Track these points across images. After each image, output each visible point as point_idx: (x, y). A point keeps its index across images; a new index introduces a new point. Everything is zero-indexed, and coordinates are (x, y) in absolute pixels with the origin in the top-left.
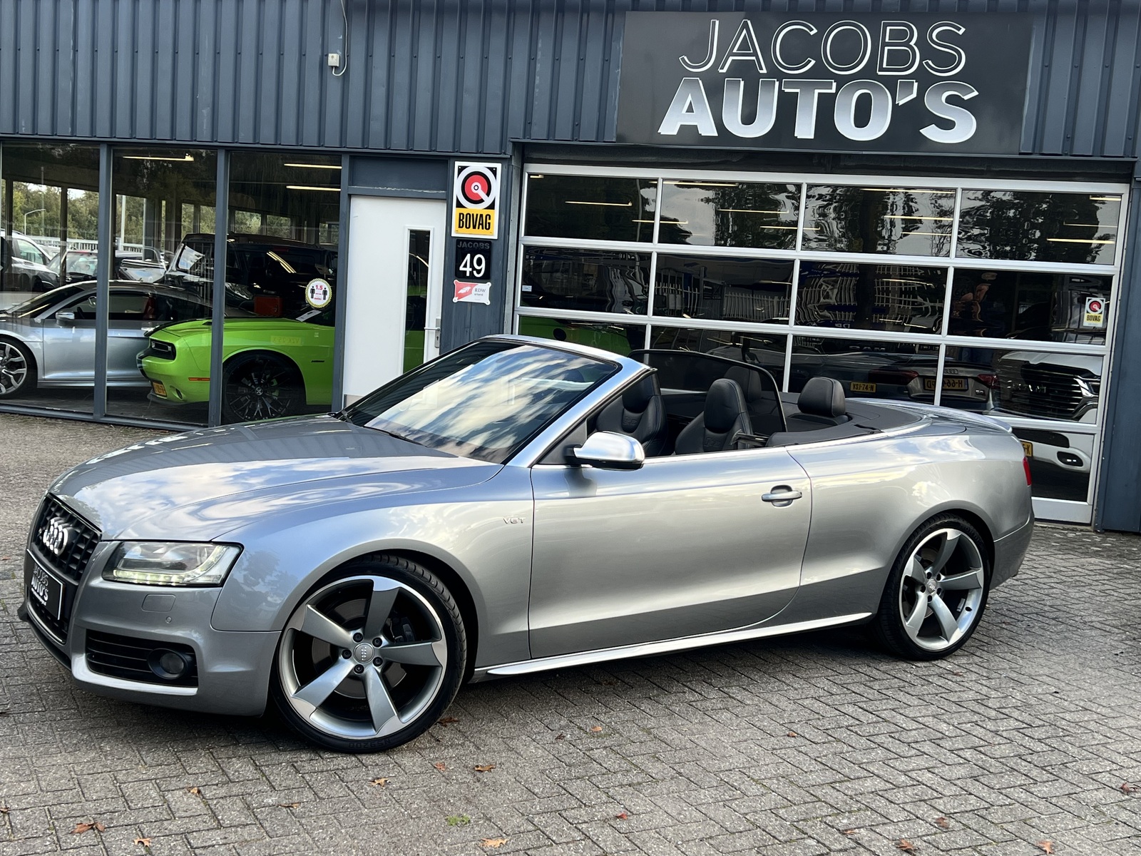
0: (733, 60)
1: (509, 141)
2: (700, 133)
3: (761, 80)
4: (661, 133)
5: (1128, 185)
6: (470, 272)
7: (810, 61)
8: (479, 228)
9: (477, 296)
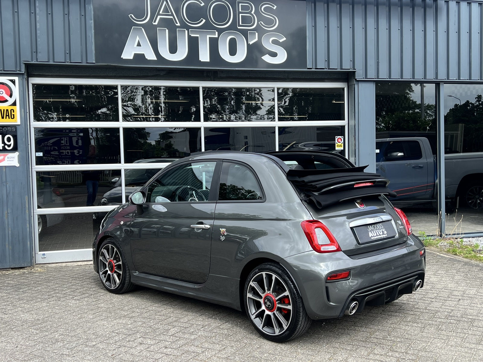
0: (160, 18)
1: (23, 62)
2: (146, 58)
3: (177, 29)
4: (122, 58)
5: (347, 83)
6: (3, 146)
7: (202, 20)
8: (6, 118)
9: (9, 162)
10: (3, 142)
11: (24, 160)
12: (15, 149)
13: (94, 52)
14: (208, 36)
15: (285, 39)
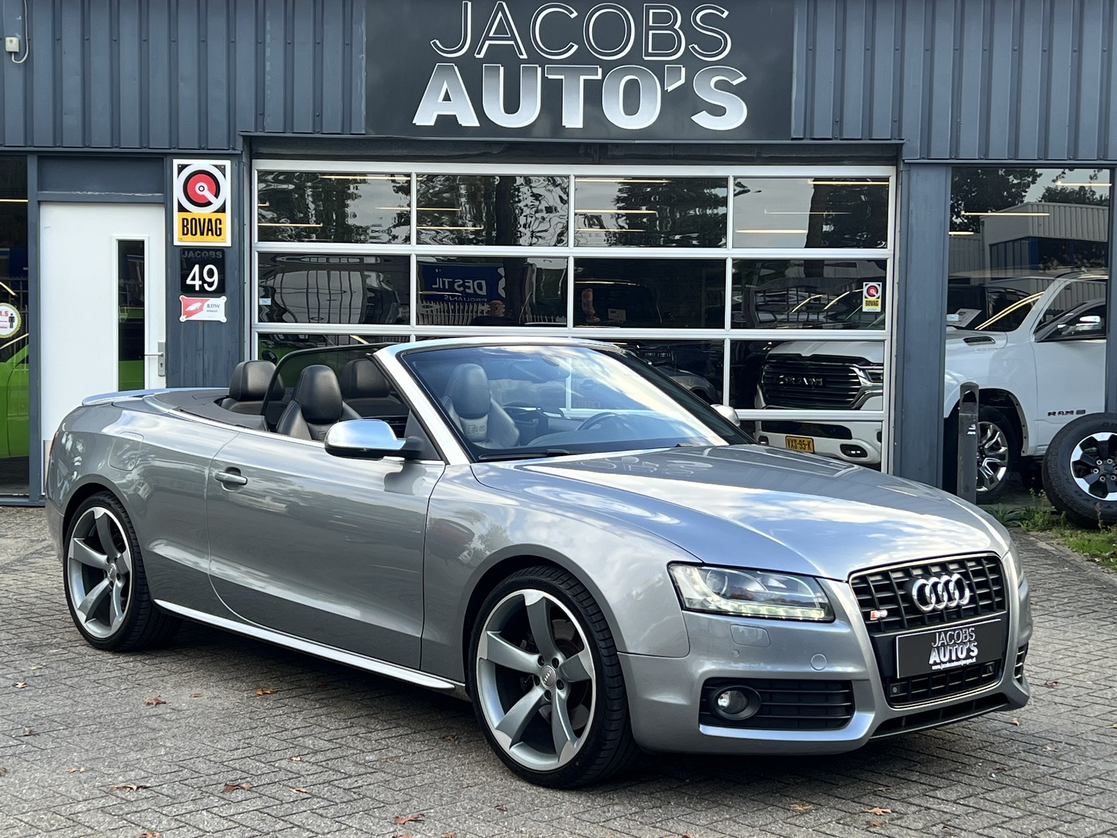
0: (490, 45)
1: (239, 135)
2: (460, 123)
3: (522, 66)
4: (415, 124)
5: (895, 167)
6: (200, 286)
7: (572, 46)
8: (207, 234)
9: (210, 313)
10: (202, 278)
11: (236, 310)
12: (220, 292)
13: (364, 113)
14: (582, 78)
15: (744, 78)
